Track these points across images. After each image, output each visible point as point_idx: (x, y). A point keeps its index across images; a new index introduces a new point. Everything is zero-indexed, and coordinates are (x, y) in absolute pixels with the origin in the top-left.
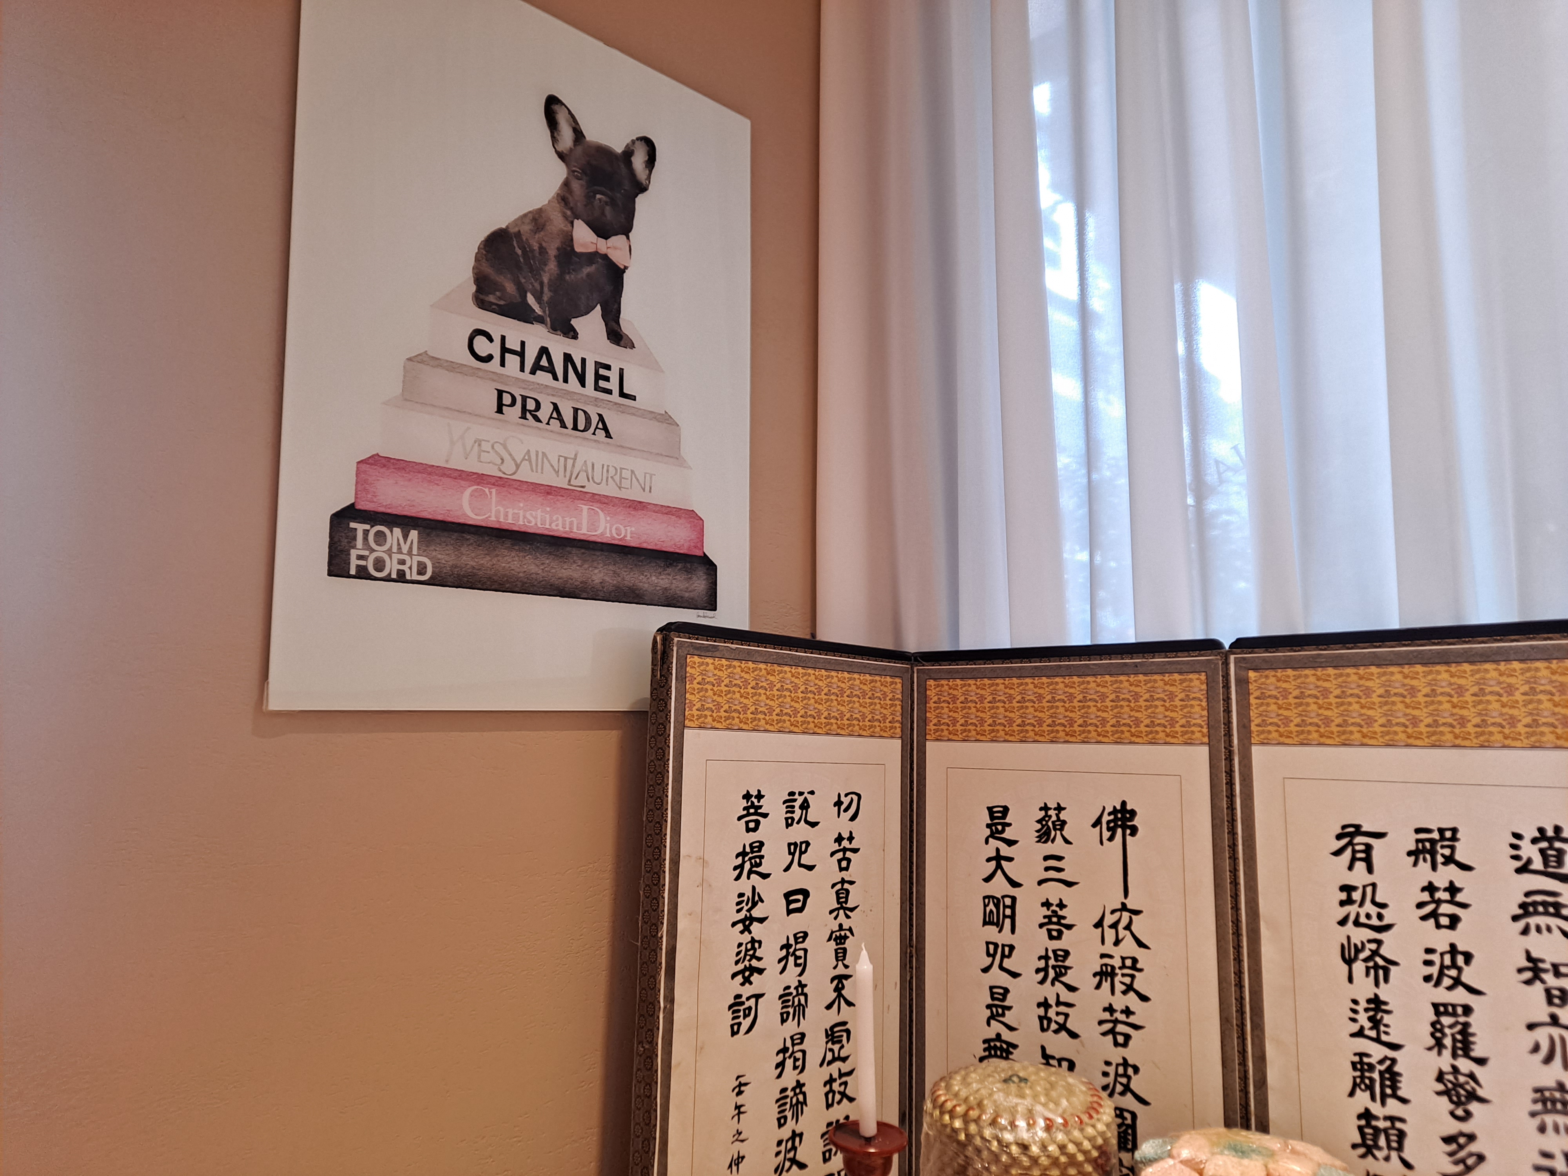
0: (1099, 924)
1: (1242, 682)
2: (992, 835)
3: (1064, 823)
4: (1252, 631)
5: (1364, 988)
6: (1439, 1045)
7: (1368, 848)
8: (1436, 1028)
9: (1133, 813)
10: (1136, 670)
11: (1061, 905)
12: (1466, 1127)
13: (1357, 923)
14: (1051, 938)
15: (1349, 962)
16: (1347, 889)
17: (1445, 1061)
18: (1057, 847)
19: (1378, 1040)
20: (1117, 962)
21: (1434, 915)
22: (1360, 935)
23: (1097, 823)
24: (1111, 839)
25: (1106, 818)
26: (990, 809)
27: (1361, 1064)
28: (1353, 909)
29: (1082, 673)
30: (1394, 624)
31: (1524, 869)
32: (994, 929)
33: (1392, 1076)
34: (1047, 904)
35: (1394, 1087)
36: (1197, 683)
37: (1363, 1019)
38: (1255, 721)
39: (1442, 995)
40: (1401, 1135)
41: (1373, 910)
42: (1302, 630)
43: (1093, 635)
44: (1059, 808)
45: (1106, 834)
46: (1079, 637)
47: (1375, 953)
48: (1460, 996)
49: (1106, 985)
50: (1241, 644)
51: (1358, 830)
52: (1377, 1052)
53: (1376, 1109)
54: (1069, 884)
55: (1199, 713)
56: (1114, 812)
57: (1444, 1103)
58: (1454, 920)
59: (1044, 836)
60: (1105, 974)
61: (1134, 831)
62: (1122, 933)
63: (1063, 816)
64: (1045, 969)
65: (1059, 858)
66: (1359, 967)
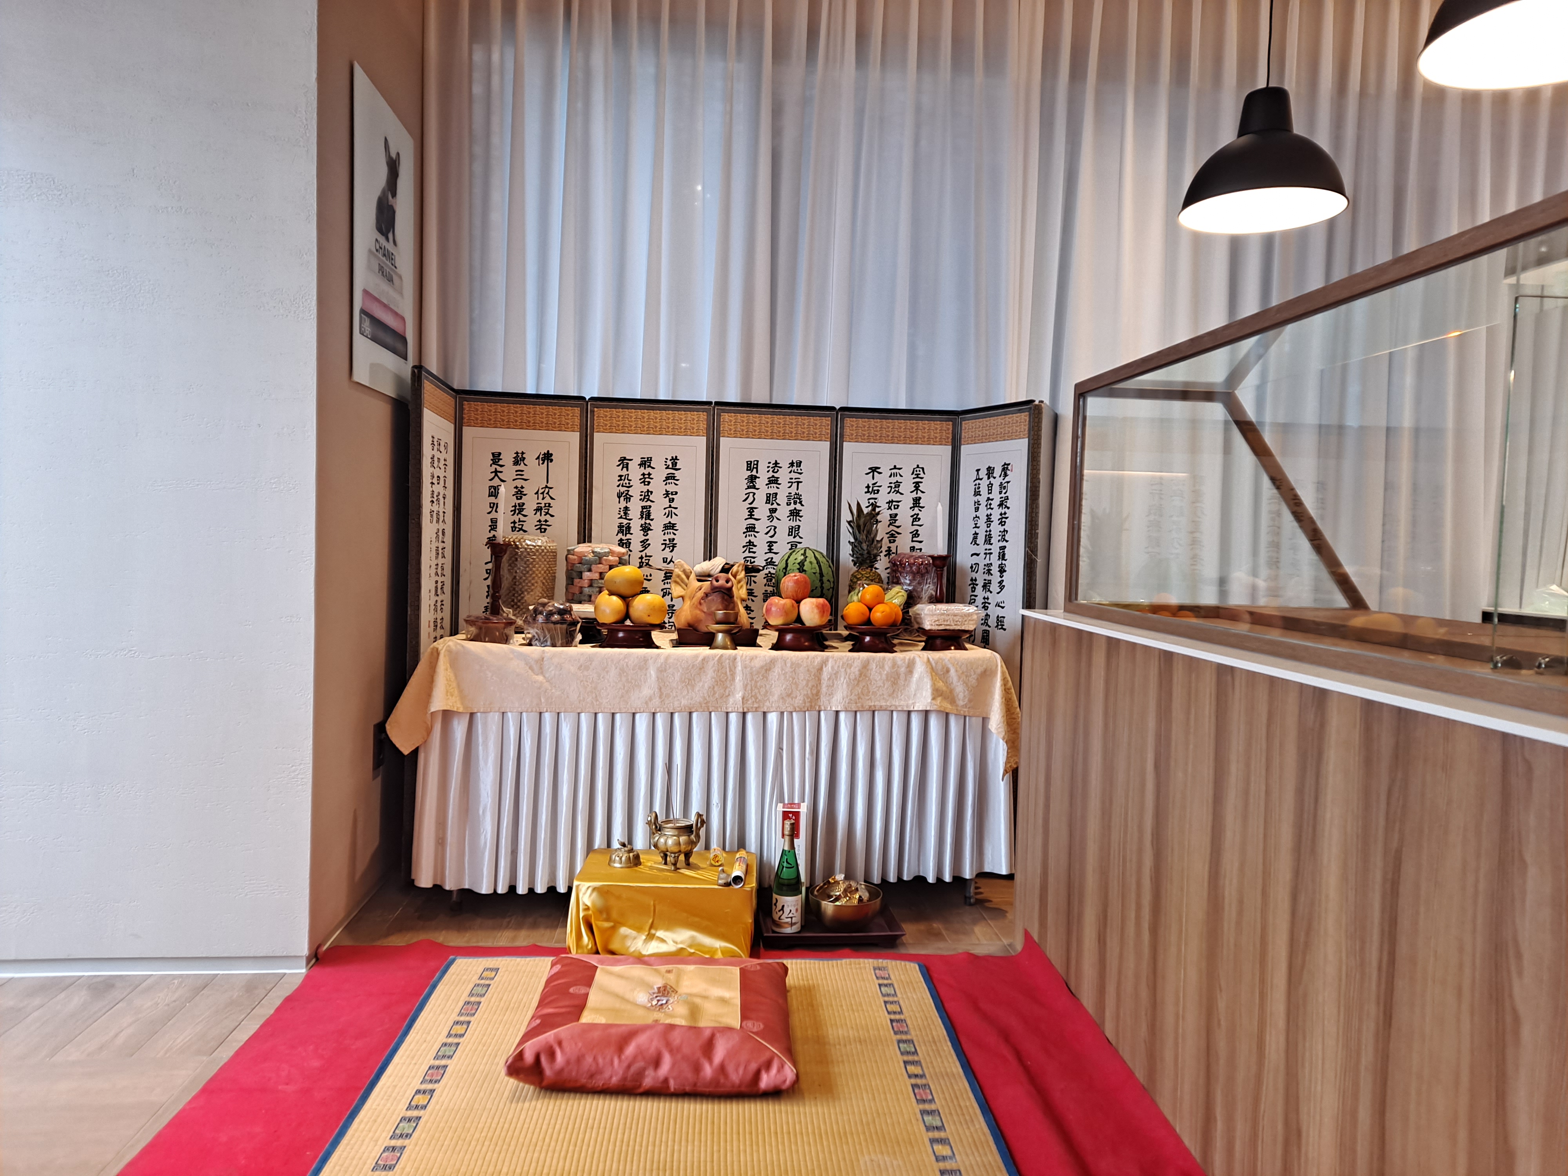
0: (537, 493)
1: (592, 412)
2: (494, 463)
3: (524, 458)
4: (596, 396)
5: (623, 504)
6: (642, 517)
7: (627, 464)
8: (642, 512)
9: (552, 455)
10: (555, 405)
11: (522, 487)
12: (646, 538)
13: (623, 486)
14: (517, 499)
15: (619, 497)
16: (621, 476)
17: (643, 521)
18: (521, 467)
19: (626, 519)
20: (543, 505)
21: (644, 482)
22: (623, 489)
23: (538, 458)
24: (543, 464)
25: (541, 456)
26: (493, 454)
27: (621, 526)
28: (622, 482)
29: (534, 404)
30: (639, 397)
31: (667, 468)
32: (494, 498)
33: (629, 528)
34: (516, 487)
35: (629, 531)
36: (577, 410)
37: (622, 513)
38: (596, 424)
39: (644, 504)
40: (630, 543)
41: (628, 482)
42: (611, 396)
43: (537, 390)
44: (523, 453)
45: (541, 462)
46: (530, 390)
47: (627, 494)
48: (649, 503)
49: (538, 513)
50: (592, 399)
51: (625, 459)
52: (625, 522)
53: (624, 538)
54: (526, 480)
55: (577, 421)
56: (545, 454)
57: (642, 532)
58: (649, 483)
59: (516, 463)
60: (539, 509)
61: (552, 460)
62: (545, 495)
63: (524, 456)
64: (515, 511)
65: (522, 471)
66: (622, 498)
